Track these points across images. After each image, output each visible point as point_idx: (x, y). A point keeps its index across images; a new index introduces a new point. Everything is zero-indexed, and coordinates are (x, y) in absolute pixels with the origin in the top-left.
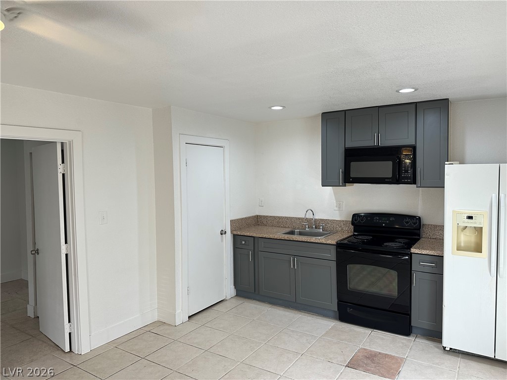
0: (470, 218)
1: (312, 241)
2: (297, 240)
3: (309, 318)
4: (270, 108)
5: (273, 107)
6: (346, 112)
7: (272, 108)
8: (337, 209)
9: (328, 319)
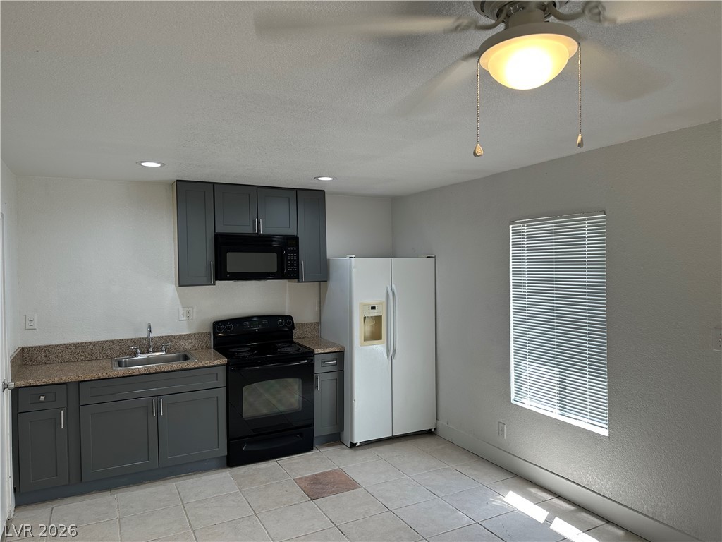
0: (373, 308)
1: (190, 366)
2: (162, 370)
3: (191, 481)
4: (139, 163)
5: (143, 162)
6: (215, 185)
7: (143, 164)
8: (184, 318)
9: (210, 473)
